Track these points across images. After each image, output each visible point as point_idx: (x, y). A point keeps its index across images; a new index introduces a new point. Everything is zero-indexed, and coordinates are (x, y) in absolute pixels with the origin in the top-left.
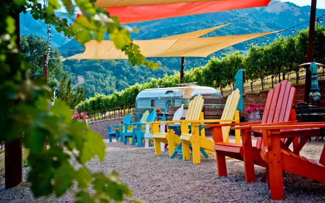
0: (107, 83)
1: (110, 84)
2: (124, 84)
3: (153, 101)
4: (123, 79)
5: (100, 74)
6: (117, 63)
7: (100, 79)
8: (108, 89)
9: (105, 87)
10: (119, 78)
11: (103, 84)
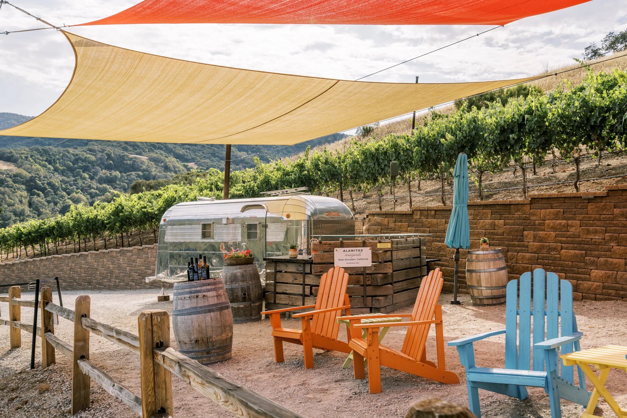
0: (17, 200)
1: (21, 202)
2: (41, 202)
3: (205, 226)
4: (38, 195)
5: (7, 189)
6: (30, 175)
7: (6, 196)
8: (18, 208)
9: (13, 205)
10: (33, 194)
11: (11, 202)
